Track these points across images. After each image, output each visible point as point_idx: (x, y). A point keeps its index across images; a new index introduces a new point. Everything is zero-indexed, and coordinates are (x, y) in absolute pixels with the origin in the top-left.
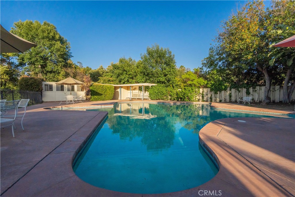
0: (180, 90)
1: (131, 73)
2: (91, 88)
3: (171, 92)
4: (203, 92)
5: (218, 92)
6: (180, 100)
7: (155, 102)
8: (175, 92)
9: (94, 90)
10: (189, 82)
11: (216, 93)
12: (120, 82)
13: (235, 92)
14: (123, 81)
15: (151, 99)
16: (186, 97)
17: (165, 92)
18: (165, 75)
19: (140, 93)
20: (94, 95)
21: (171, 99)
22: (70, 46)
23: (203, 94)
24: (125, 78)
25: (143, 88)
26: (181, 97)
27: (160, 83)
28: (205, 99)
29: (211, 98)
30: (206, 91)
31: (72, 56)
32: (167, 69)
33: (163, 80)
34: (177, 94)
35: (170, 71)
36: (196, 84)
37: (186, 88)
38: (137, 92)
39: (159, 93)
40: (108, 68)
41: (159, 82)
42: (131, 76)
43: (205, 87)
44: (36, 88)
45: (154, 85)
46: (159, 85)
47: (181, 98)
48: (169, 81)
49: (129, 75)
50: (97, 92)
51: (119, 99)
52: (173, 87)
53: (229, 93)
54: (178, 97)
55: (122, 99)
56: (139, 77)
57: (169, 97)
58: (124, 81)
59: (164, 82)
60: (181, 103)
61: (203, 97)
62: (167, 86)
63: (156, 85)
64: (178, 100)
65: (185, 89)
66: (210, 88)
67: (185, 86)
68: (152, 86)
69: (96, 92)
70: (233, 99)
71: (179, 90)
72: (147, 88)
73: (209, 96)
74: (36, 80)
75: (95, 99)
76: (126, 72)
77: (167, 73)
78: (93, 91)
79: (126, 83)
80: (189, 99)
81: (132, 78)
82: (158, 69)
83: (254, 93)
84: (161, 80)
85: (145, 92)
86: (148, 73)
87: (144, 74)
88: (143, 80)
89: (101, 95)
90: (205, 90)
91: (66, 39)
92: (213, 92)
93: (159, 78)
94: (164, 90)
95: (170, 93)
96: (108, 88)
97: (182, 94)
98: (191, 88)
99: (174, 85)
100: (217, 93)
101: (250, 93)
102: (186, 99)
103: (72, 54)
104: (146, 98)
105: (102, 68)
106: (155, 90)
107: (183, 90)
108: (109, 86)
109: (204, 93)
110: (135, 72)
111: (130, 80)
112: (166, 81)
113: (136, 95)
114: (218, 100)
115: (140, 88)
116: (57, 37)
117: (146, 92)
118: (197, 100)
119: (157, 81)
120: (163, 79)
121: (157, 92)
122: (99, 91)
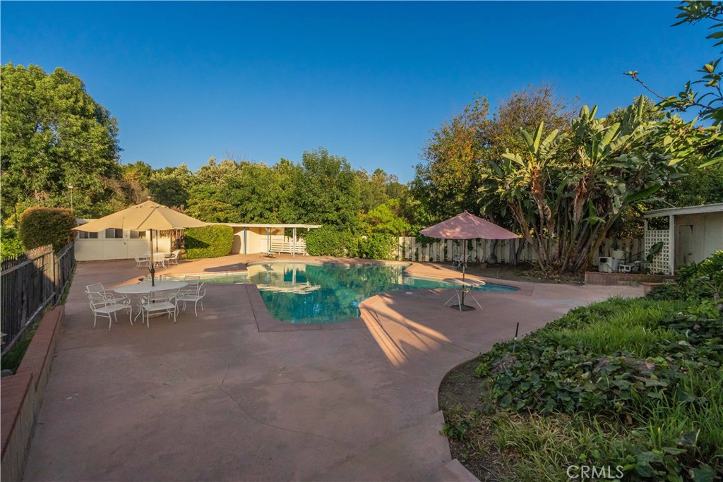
0: (365, 237)
1: (269, 199)
2: (186, 233)
3: (349, 241)
4: (404, 243)
5: (428, 245)
6: (364, 255)
7: (317, 261)
8: (355, 241)
9: (193, 237)
10: (380, 226)
11: (424, 246)
12: (243, 216)
13: (453, 245)
14: (250, 215)
15: (310, 253)
16: (375, 251)
17: (336, 241)
18: (338, 209)
19: (286, 242)
20: (192, 247)
21: (348, 255)
22: (117, 127)
23: (404, 248)
24: (255, 208)
25: (294, 232)
26: (367, 251)
27: (329, 224)
28: (407, 256)
29: (417, 255)
30: (408, 243)
31: (120, 150)
32: (343, 198)
33: (334, 219)
34: (360, 246)
35: (347, 202)
36: (392, 229)
37: (375, 234)
38: (280, 239)
39: (327, 244)
40: (201, 170)
41: (326, 221)
42: (268, 206)
43: (407, 234)
44: (64, 233)
45: (317, 227)
46: (327, 227)
47: (367, 254)
48: (344, 221)
49: (264, 203)
50: (199, 242)
51: (242, 251)
52: (353, 233)
53: (443, 246)
54: (362, 251)
55: (248, 253)
56: (285, 209)
57: (346, 251)
58: (252, 215)
59: (336, 221)
60: (363, 264)
61: (404, 252)
62: (340, 230)
63: (320, 226)
64: (361, 257)
65: (373, 237)
66: (415, 236)
67: (373, 231)
68: (311, 230)
69: (197, 241)
70: (450, 256)
71: (363, 237)
72: (301, 233)
73: (414, 250)
74: (64, 217)
75: (195, 254)
76: (257, 197)
77: (341, 205)
78: (192, 239)
79: (256, 218)
80: (380, 255)
81: (271, 210)
82: (323, 199)
83: (478, 247)
84: (329, 219)
85: (298, 238)
86: (304, 203)
87: (296, 203)
88: (293, 216)
89: (207, 246)
90: (408, 240)
91: (108, 109)
92: (419, 245)
93: (327, 215)
94: (335, 237)
95: (348, 243)
96: (221, 231)
97: (369, 247)
98: (383, 236)
99: (354, 229)
100: (426, 246)
101: (472, 248)
102: (375, 256)
103: (119, 144)
104: (300, 251)
105: (186, 172)
106: (319, 237)
107: (371, 239)
108: (223, 228)
109: (406, 246)
110: (277, 198)
111: (267, 214)
112: (338, 221)
113: (279, 245)
114: (427, 258)
115: (288, 232)
116: (91, 108)
117: (300, 239)
118: (394, 257)
119: (323, 220)
120: (333, 216)
121: (321, 241)
122: (205, 240)
